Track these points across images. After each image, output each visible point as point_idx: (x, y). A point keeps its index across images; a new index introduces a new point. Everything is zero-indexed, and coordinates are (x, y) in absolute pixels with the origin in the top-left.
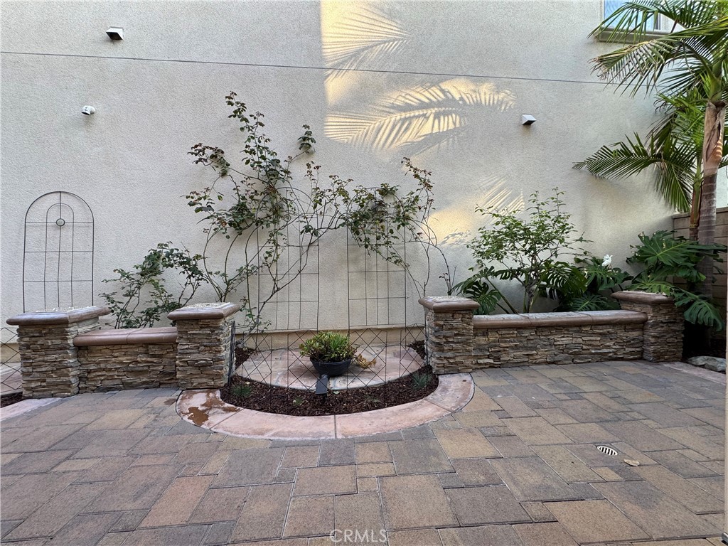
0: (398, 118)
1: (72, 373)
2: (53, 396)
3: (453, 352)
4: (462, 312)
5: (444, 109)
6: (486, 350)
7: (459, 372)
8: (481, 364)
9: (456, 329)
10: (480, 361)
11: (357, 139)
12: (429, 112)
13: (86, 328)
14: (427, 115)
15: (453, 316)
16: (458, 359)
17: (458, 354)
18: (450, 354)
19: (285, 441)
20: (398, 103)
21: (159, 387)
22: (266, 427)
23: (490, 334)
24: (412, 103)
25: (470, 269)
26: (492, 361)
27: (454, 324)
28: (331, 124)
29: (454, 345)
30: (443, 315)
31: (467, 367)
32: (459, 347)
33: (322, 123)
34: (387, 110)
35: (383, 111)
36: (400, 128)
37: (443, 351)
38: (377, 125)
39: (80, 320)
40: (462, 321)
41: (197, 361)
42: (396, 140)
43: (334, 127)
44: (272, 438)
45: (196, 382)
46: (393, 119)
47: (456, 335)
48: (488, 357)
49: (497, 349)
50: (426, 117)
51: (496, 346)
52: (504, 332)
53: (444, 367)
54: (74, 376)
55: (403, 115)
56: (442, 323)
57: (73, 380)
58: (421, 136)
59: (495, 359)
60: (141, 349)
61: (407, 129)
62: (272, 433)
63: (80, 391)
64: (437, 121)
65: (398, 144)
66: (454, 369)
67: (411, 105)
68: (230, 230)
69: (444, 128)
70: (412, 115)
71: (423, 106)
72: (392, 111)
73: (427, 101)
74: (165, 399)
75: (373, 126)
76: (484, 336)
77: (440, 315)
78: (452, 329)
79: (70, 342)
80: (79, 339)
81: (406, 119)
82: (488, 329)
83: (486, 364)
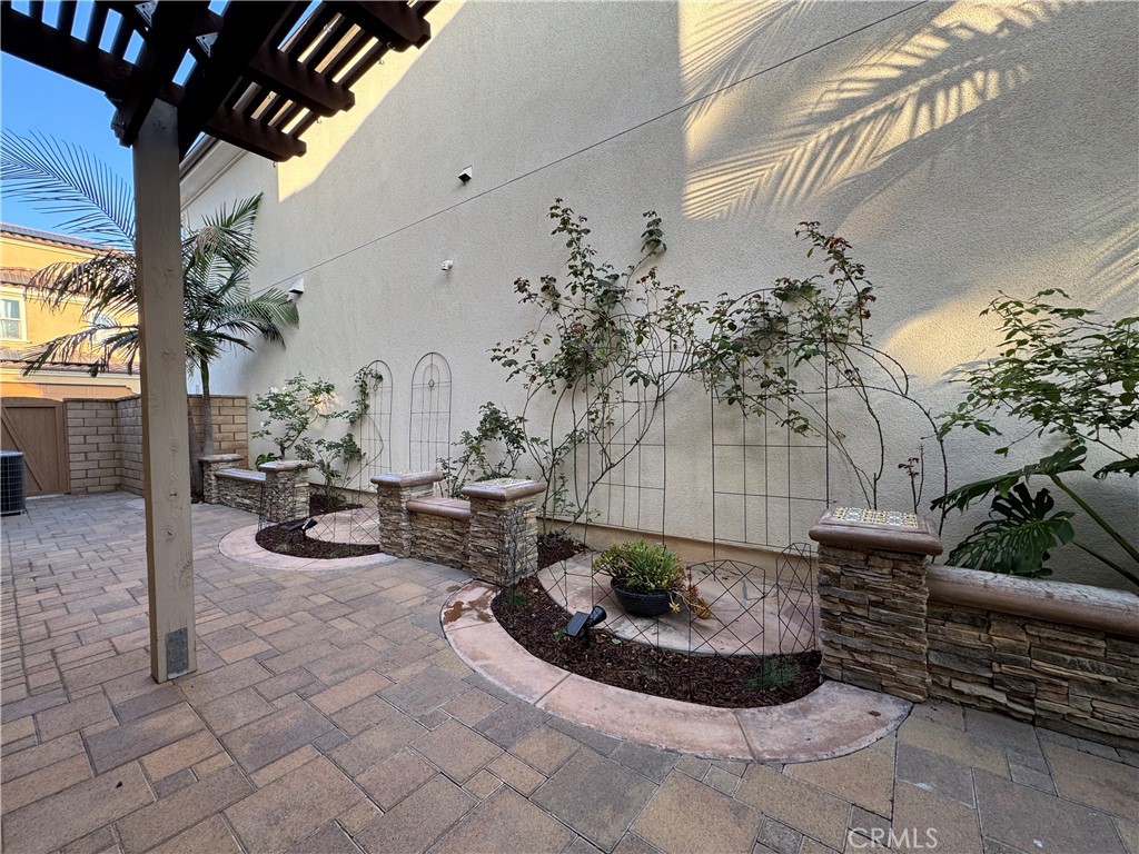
0: (824, 137)
1: (405, 536)
2: (394, 554)
3: (865, 640)
4: (890, 556)
5: (944, 72)
6: (981, 664)
7: (883, 690)
8: (960, 693)
9: (875, 590)
10: (957, 685)
11: (737, 208)
12: (903, 95)
13: (419, 493)
14: (896, 106)
15: (867, 561)
16: (879, 661)
17: (879, 649)
18: (857, 643)
19: (483, 678)
20: (822, 108)
21: (461, 569)
22: (488, 653)
23: (995, 626)
24: (855, 94)
25: (999, 452)
26: (1002, 698)
27: (869, 577)
28: (692, 196)
29: (868, 626)
30: (839, 553)
31: (909, 687)
32: (885, 634)
33: (678, 196)
34: (800, 129)
35: (790, 136)
36: (827, 159)
37: (839, 630)
38: (776, 168)
39: (413, 485)
40: (891, 574)
41: (484, 548)
42: (818, 185)
43: (697, 200)
44: (476, 669)
45: (486, 572)
46: (812, 144)
47: (872, 603)
48: (991, 684)
49: (1021, 671)
50: (895, 111)
51: (1018, 663)
52: (1046, 633)
53: (841, 664)
54: (406, 539)
55: (836, 127)
56: (836, 570)
57: (405, 543)
58: (878, 158)
59: (1011, 695)
60: (448, 524)
61: (845, 152)
62: (484, 662)
63: (412, 555)
64: (924, 111)
65: (821, 191)
66: (869, 680)
67: (853, 99)
68: (560, 383)
69: (946, 117)
70: (858, 117)
71: (886, 87)
72: (808, 128)
73: (895, 73)
74: (451, 583)
75: (767, 172)
76: (974, 625)
77: (832, 553)
78: (862, 588)
79: (404, 505)
80: (411, 503)
81: (841, 133)
82: (989, 612)
83: (979, 698)
